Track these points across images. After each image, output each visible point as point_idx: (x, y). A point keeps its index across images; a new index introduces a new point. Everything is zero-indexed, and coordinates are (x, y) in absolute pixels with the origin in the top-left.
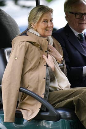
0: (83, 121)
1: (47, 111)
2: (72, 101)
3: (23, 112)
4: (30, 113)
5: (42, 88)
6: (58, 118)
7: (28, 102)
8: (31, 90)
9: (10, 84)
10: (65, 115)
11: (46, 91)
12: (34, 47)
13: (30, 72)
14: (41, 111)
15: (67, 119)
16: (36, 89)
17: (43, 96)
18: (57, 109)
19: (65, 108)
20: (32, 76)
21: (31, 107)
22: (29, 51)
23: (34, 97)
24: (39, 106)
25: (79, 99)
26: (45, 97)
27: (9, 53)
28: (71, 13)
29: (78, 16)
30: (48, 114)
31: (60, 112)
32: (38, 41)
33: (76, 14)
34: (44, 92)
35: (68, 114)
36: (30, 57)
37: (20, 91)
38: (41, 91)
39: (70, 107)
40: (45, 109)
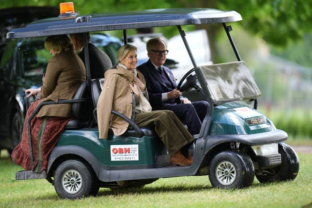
0: (161, 138)
1: (133, 129)
2: (153, 122)
3: (114, 130)
4: (119, 131)
5: (129, 111)
6: (141, 135)
7: (118, 122)
8: (121, 112)
9: (103, 109)
10: (148, 133)
11: (133, 113)
12: (122, 78)
13: (120, 99)
14: (129, 129)
15: (149, 136)
16: (125, 112)
17: (130, 118)
18: (141, 127)
19: (147, 127)
20: (121, 102)
21: (121, 126)
22: (118, 82)
23: (123, 118)
24: (127, 125)
25: (158, 120)
26: (132, 118)
27: (103, 82)
28: (152, 51)
29: (157, 53)
30: (134, 132)
31: (144, 130)
32: (126, 73)
33: (156, 51)
34: (131, 114)
35: (150, 132)
36: (119, 86)
37: (112, 113)
38: (129, 114)
39: (151, 126)
40: (132, 128)
